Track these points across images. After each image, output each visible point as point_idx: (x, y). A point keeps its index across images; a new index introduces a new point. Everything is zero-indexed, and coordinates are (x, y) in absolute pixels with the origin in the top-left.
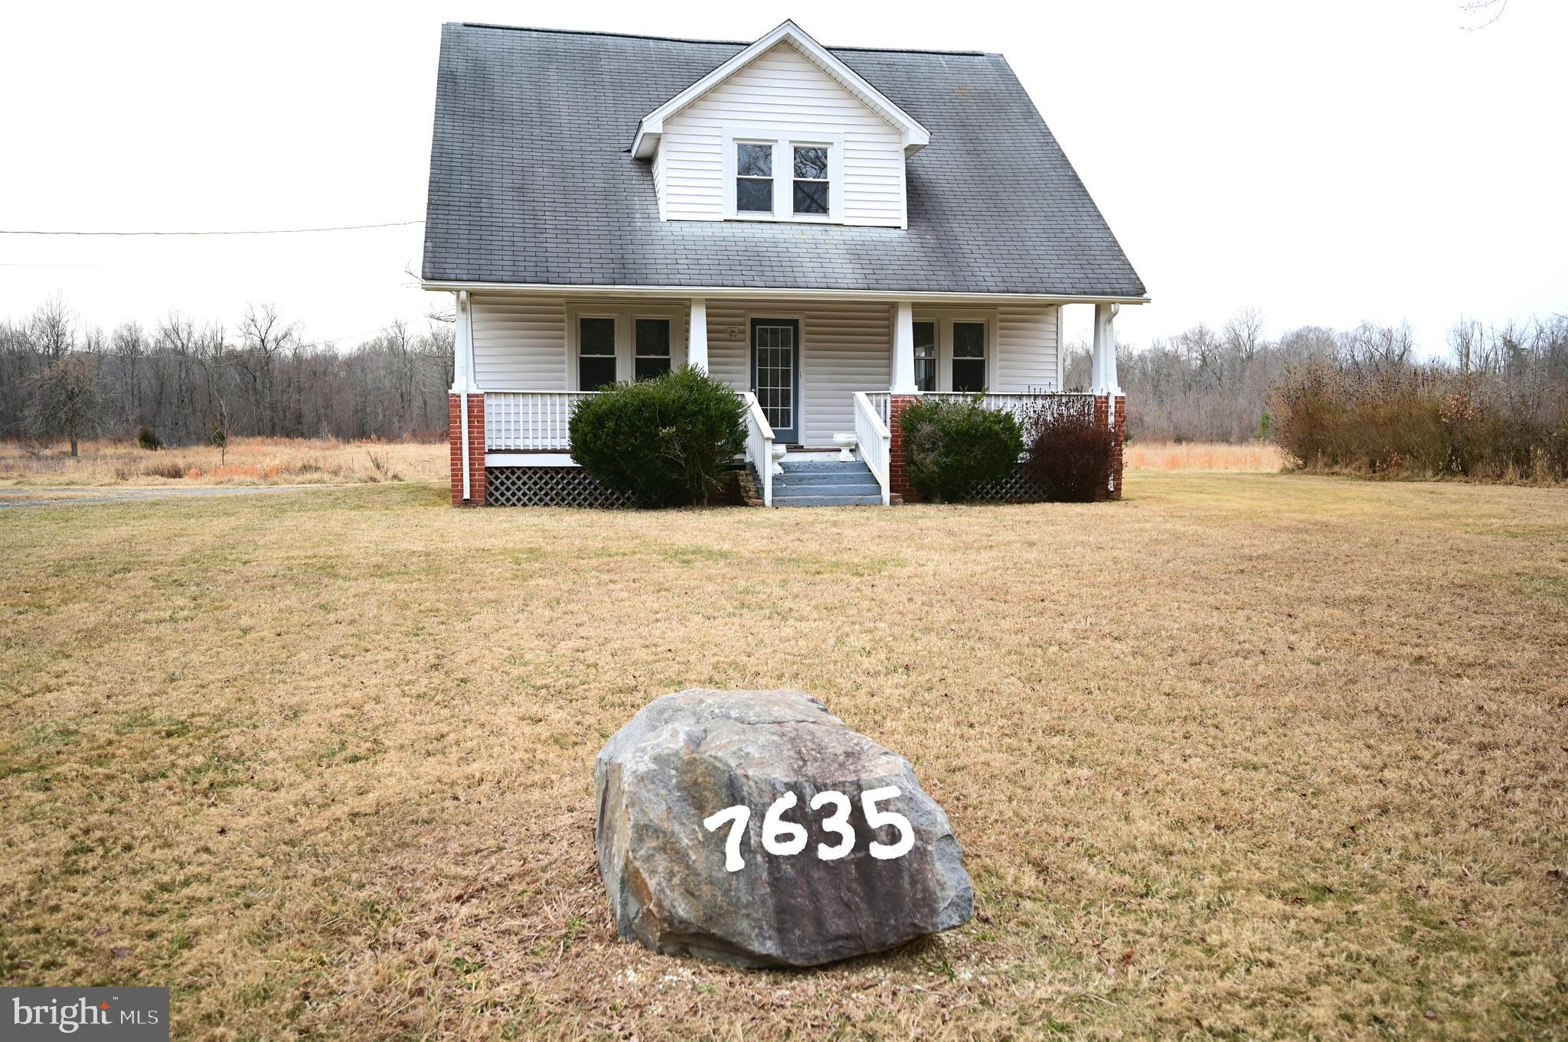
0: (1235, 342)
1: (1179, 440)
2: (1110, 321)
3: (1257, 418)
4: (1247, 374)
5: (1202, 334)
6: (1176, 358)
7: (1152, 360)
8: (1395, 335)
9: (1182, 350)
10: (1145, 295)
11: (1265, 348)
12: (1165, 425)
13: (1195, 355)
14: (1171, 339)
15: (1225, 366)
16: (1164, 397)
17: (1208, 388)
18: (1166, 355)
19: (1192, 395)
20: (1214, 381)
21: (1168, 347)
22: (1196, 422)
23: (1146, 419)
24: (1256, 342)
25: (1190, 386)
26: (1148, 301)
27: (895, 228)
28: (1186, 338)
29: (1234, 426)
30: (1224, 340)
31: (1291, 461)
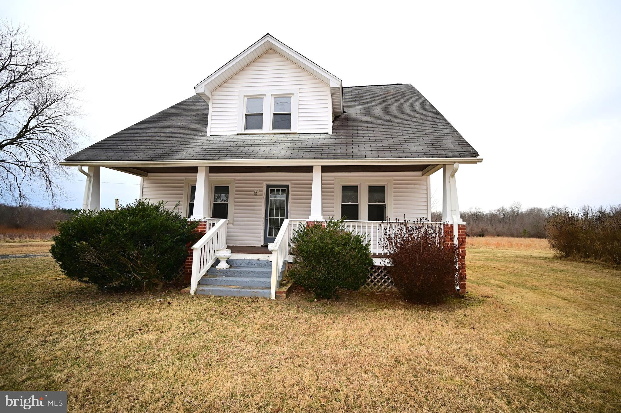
0: (513, 211)
1: (498, 236)
2: (453, 175)
3: (522, 231)
4: (517, 219)
5: (503, 209)
6: (496, 215)
7: (489, 215)
8: (562, 209)
9: (498, 213)
10: (479, 157)
11: (522, 213)
12: (494, 232)
13: (501, 214)
14: (494, 210)
15: (510, 217)
16: (493, 225)
17: (506, 223)
18: (493, 214)
19: (501, 224)
20: (507, 221)
21: (494, 212)
22: (503, 231)
23: (488, 230)
24: (519, 211)
25: (501, 222)
26: (481, 160)
27: (325, 133)
28: (499, 210)
29: (515, 232)
30: (510, 211)
31: (558, 253)
